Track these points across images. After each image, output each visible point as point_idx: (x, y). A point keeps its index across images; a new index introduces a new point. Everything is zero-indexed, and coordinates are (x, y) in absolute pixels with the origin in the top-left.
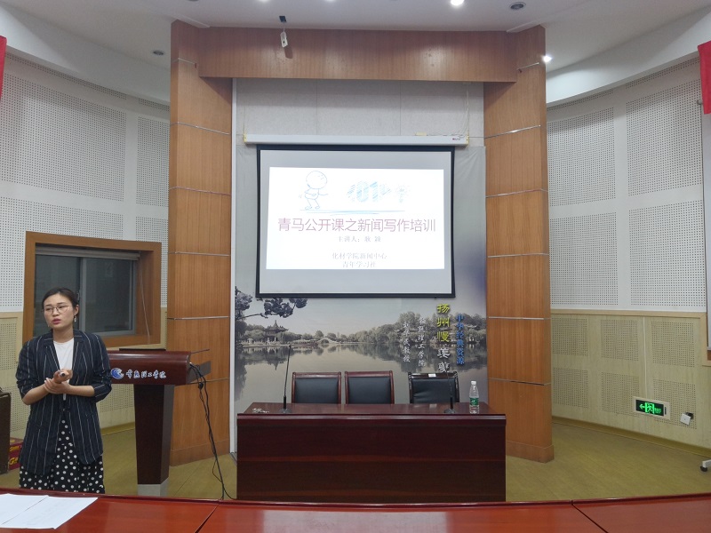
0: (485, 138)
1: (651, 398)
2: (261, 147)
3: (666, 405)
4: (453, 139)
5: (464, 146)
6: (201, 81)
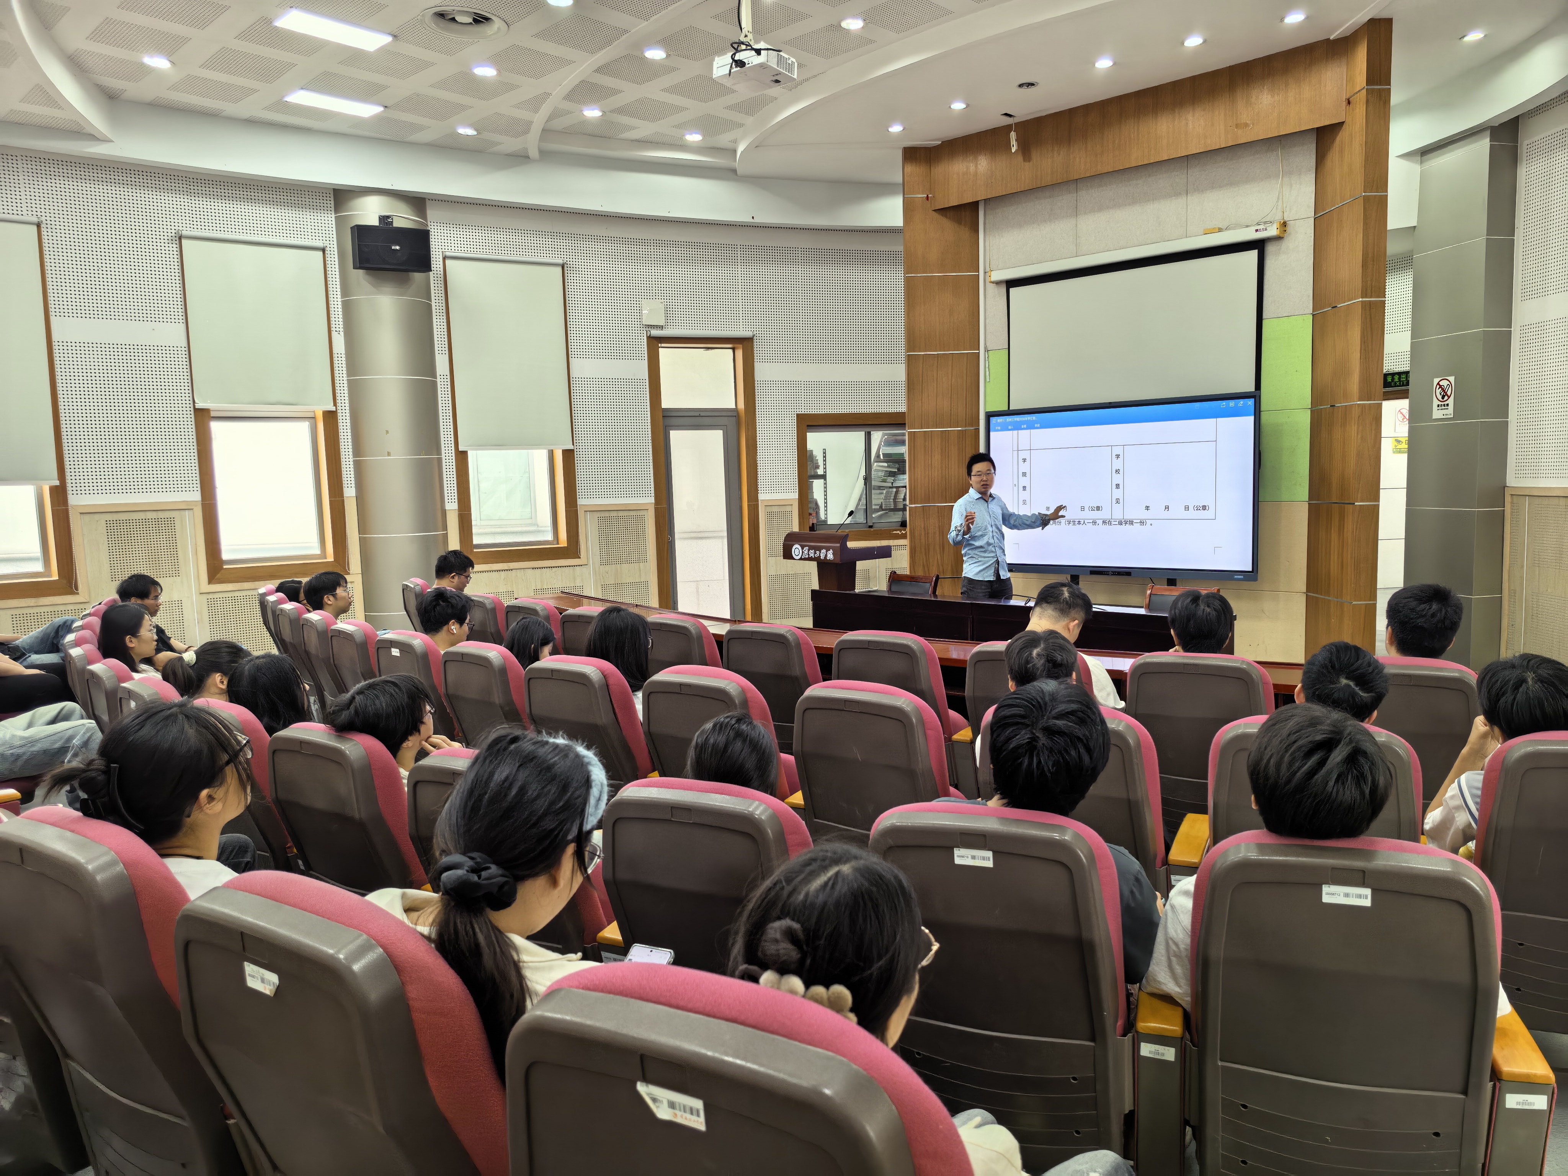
0: (1315, 218)
2: (1010, 284)
4: (1257, 231)
5: (1278, 238)
6: (936, 215)
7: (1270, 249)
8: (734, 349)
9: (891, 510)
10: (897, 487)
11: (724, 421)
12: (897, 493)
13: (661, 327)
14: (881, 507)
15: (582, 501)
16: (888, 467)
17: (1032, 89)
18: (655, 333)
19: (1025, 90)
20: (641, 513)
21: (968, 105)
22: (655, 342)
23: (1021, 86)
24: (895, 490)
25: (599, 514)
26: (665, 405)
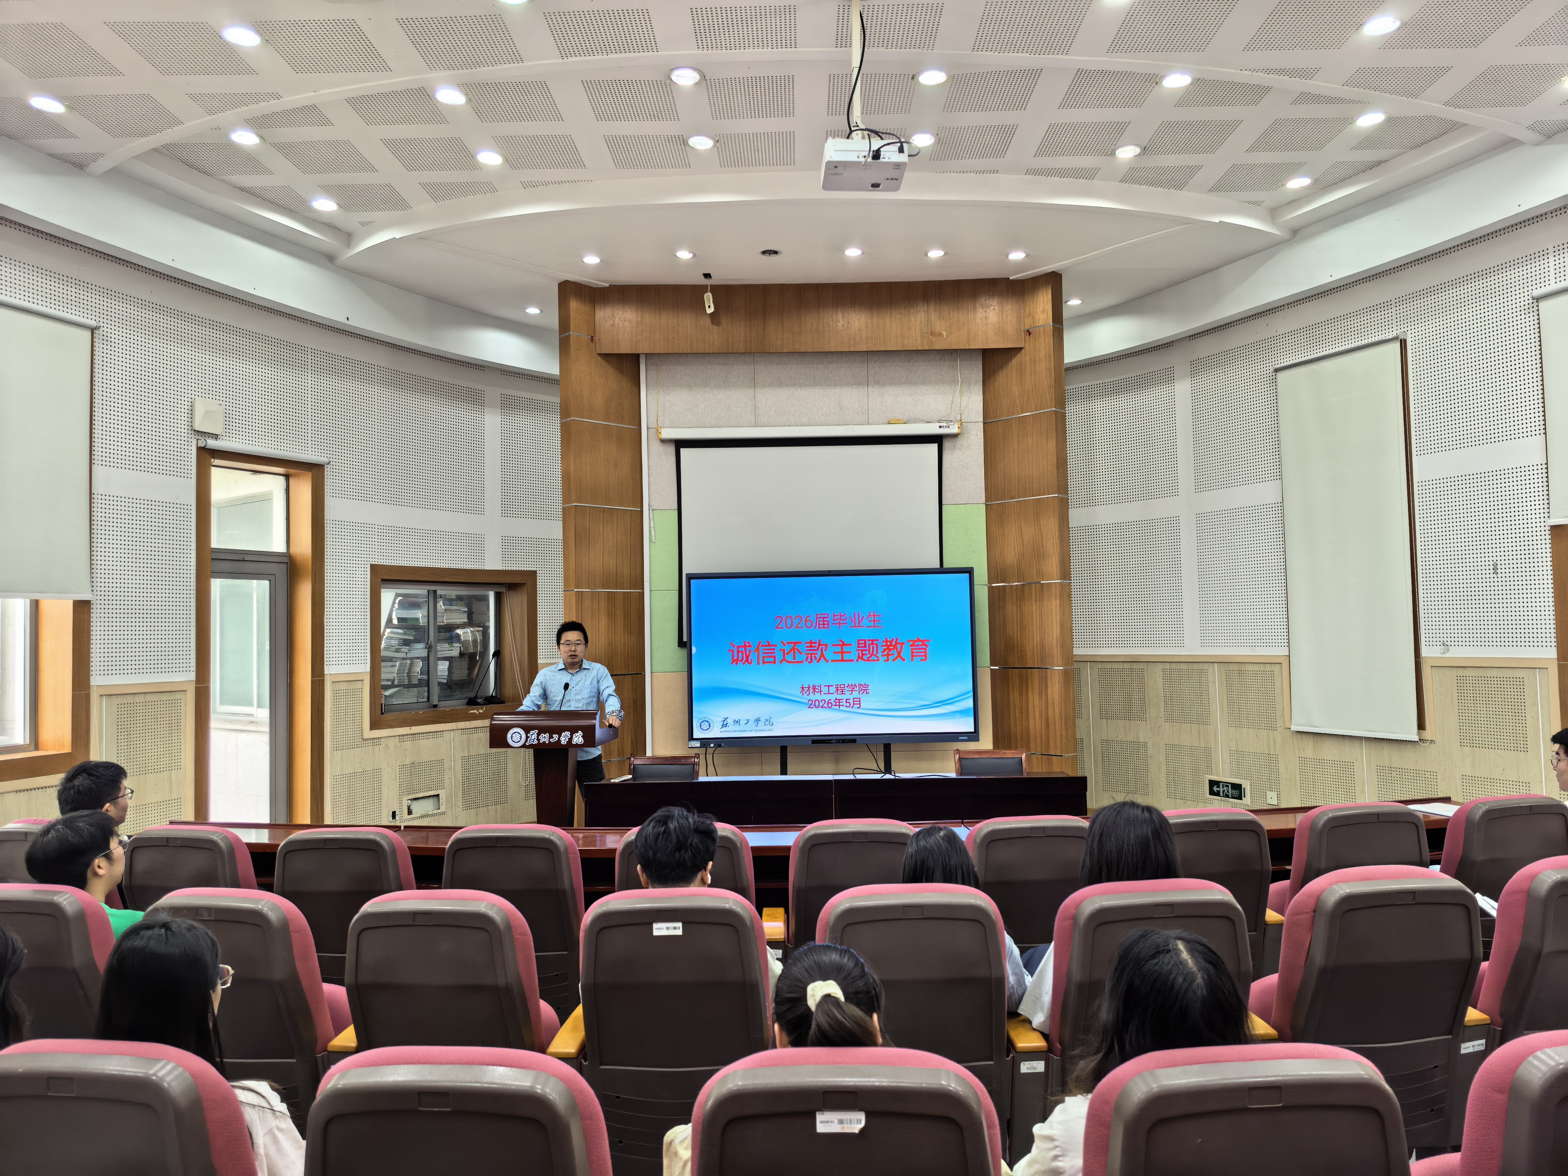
0: (984, 423)
1: (1225, 776)
2: (680, 444)
3: (1246, 785)
4: (940, 427)
5: (955, 436)
6: (599, 359)
7: (947, 444)
8: (287, 477)
9: (405, 686)
10: (412, 659)
11: (273, 568)
12: (411, 665)
13: (216, 437)
14: (393, 681)
15: (97, 680)
16: (404, 634)
17: (774, 257)
18: (212, 443)
19: (766, 258)
20: (178, 696)
21: (695, 256)
22: (207, 456)
23: (764, 253)
24: (409, 662)
25: (119, 700)
26: (215, 544)
